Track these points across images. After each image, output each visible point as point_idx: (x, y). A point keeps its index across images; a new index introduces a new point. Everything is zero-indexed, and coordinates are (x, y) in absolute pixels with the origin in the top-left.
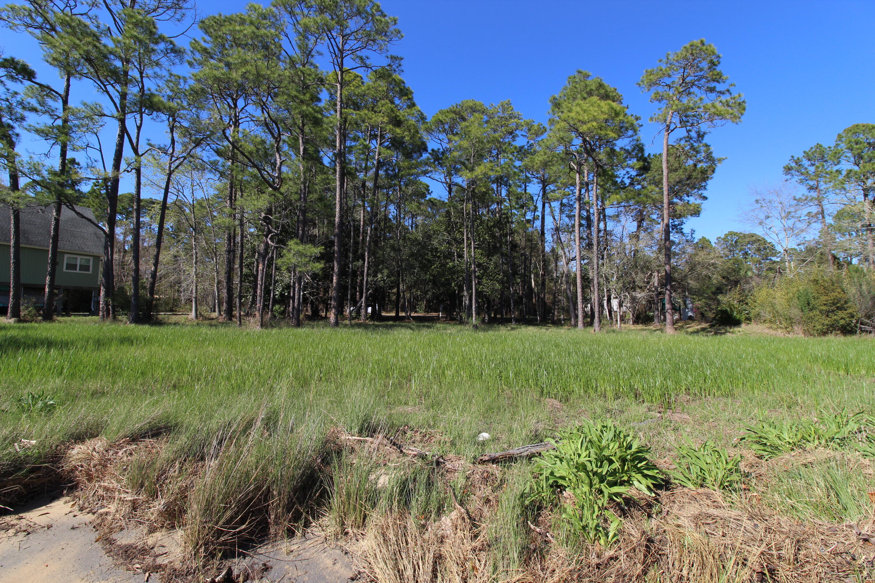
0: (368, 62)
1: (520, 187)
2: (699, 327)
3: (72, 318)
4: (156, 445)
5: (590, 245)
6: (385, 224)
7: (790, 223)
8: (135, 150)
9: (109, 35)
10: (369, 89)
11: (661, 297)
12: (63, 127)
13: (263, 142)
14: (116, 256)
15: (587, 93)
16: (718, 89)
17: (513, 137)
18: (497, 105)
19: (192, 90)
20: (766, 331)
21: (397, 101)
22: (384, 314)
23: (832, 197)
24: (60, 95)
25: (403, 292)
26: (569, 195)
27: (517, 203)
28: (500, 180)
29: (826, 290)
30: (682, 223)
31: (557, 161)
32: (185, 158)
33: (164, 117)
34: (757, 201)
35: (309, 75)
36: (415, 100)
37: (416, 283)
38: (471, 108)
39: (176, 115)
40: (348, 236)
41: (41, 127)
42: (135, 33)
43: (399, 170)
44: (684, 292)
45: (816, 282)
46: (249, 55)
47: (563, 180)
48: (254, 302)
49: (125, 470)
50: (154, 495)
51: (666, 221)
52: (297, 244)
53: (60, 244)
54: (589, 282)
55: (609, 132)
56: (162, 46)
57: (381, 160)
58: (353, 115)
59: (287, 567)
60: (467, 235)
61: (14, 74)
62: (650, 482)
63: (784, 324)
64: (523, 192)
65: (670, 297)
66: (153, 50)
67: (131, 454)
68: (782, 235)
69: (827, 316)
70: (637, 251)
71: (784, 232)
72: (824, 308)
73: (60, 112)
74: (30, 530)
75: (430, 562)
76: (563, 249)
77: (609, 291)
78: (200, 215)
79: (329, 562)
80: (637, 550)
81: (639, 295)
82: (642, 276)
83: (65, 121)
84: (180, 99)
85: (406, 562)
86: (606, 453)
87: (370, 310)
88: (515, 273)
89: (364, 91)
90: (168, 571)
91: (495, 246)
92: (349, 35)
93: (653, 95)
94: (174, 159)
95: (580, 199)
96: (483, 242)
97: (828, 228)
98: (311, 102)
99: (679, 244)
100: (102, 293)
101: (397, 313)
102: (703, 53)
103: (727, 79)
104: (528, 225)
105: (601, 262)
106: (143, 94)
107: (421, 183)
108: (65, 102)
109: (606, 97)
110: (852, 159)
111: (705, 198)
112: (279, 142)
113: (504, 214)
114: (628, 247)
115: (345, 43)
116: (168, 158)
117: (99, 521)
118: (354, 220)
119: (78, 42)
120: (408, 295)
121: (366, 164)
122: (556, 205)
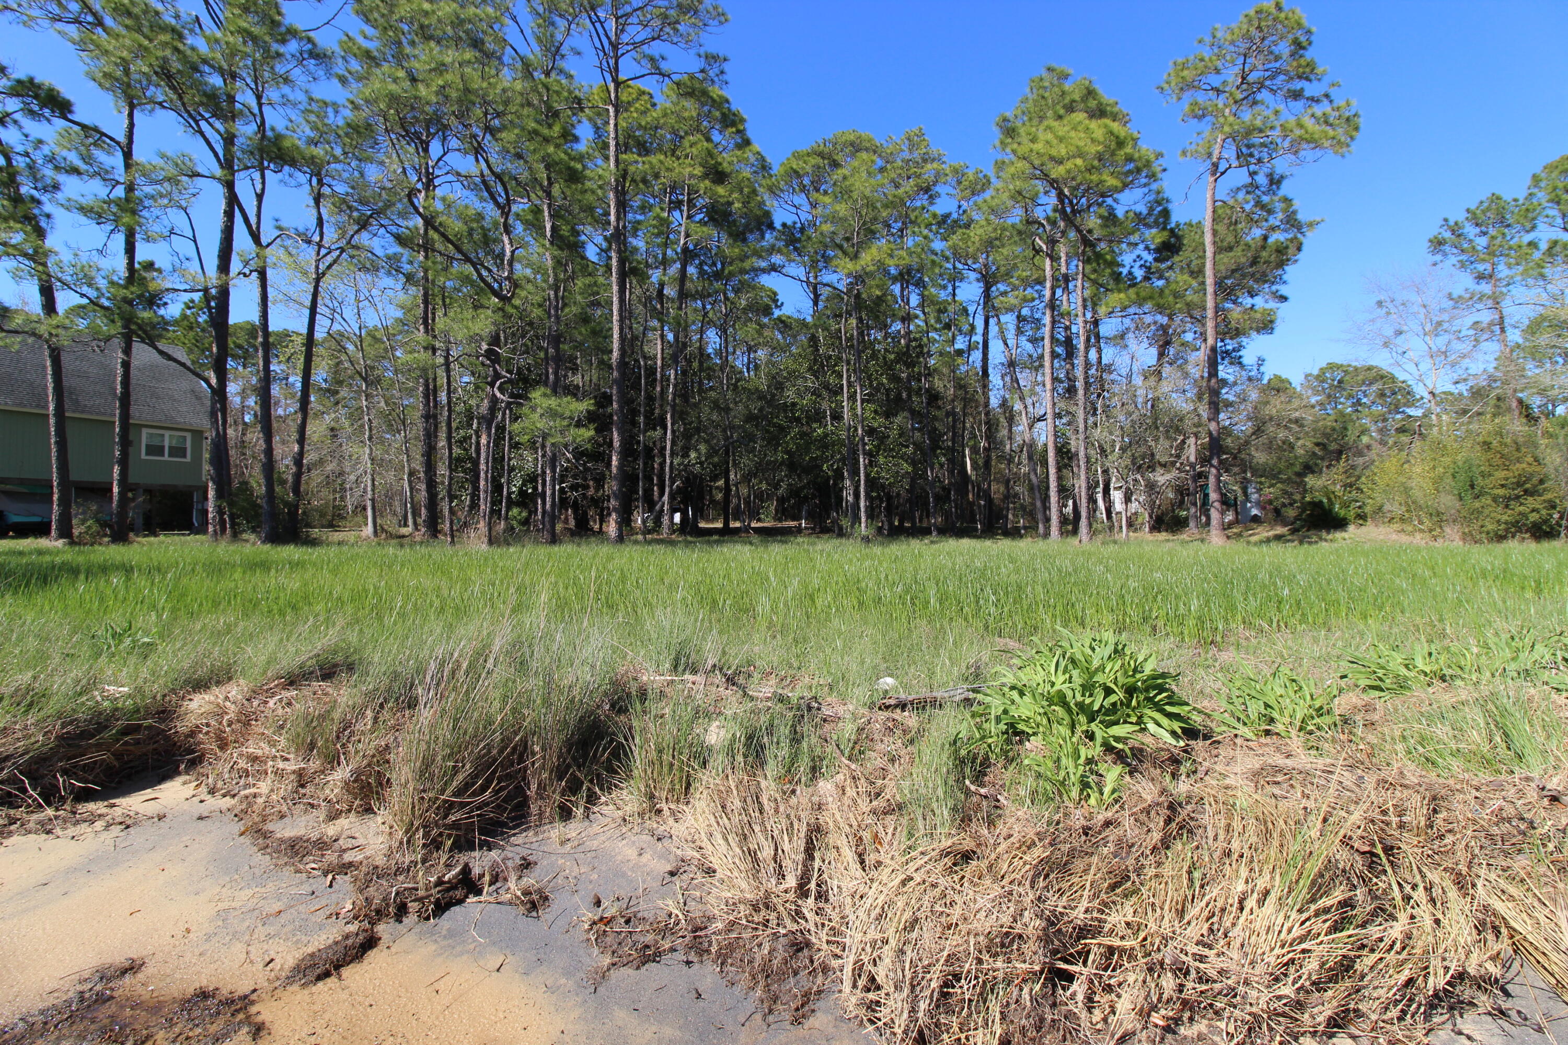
0: (664, 66)
1: (944, 287)
2: (1271, 533)
3: (162, 538)
4: (330, 690)
5: (1071, 391)
6: (701, 363)
7: (1440, 342)
8: (256, 237)
9: (197, 30)
10: (665, 115)
11: (1201, 482)
12: (127, 200)
13: (480, 217)
14: (230, 432)
15: (1064, 107)
16: (1307, 94)
17: (931, 197)
18: (898, 138)
19: (349, 125)
20: (1394, 536)
21: (716, 137)
22: (702, 525)
23: (1518, 292)
24: (118, 143)
25: (736, 485)
26: (1033, 300)
27: (938, 320)
28: (906, 277)
29: (1506, 461)
30: (1240, 347)
31: (1010, 238)
32: (342, 250)
33: (302, 178)
34: (1380, 304)
35: (558, 93)
36: (750, 134)
37: (758, 466)
38: (852, 144)
39: (323, 172)
40: (636, 386)
41: (87, 201)
42: (245, 25)
43: (723, 264)
44: (1245, 472)
45: (1487, 445)
46: (450, 56)
47: (1024, 272)
48: (474, 505)
49: (282, 727)
50: (333, 761)
51: (1210, 341)
52: (545, 395)
53: (134, 410)
54: (1070, 459)
55: (1105, 177)
56: (293, 46)
57: (691, 247)
58: (639, 164)
59: (561, 861)
60: (849, 377)
61: (36, 108)
62: (1176, 726)
63: (1427, 523)
64: (950, 299)
65: (1219, 481)
66: (279, 55)
67: (289, 704)
68: (1425, 365)
69: (1507, 506)
70: (1156, 400)
71: (1430, 361)
72: (1501, 492)
73: (120, 173)
74: (129, 822)
75: (802, 835)
76: (1022, 399)
77: (1106, 472)
78: (373, 353)
79: (632, 853)
80: (1153, 813)
81: (1161, 478)
82: (1167, 444)
83: (130, 188)
84: (329, 143)
85: (761, 837)
86: (1100, 678)
87: (677, 517)
88: (935, 444)
89: (657, 119)
90: (364, 869)
91: (898, 397)
92: (627, 15)
93: (1187, 108)
94: (323, 251)
95: (1053, 305)
96: (877, 390)
97: (1512, 351)
98: (562, 141)
99: (1235, 383)
100: (211, 494)
101: (726, 523)
102: (1280, 27)
103: (1324, 73)
104: (959, 361)
105: (1091, 420)
106: (264, 136)
107: (763, 288)
108: (128, 154)
109: (1100, 112)
110: (1559, 221)
111: (1284, 299)
112: (507, 215)
113: (915, 339)
114: (1141, 392)
115: (623, 31)
116: (311, 251)
117: (244, 806)
118: (645, 358)
119: (146, 43)
120: (744, 491)
121: (664, 254)
122: (1009, 320)
